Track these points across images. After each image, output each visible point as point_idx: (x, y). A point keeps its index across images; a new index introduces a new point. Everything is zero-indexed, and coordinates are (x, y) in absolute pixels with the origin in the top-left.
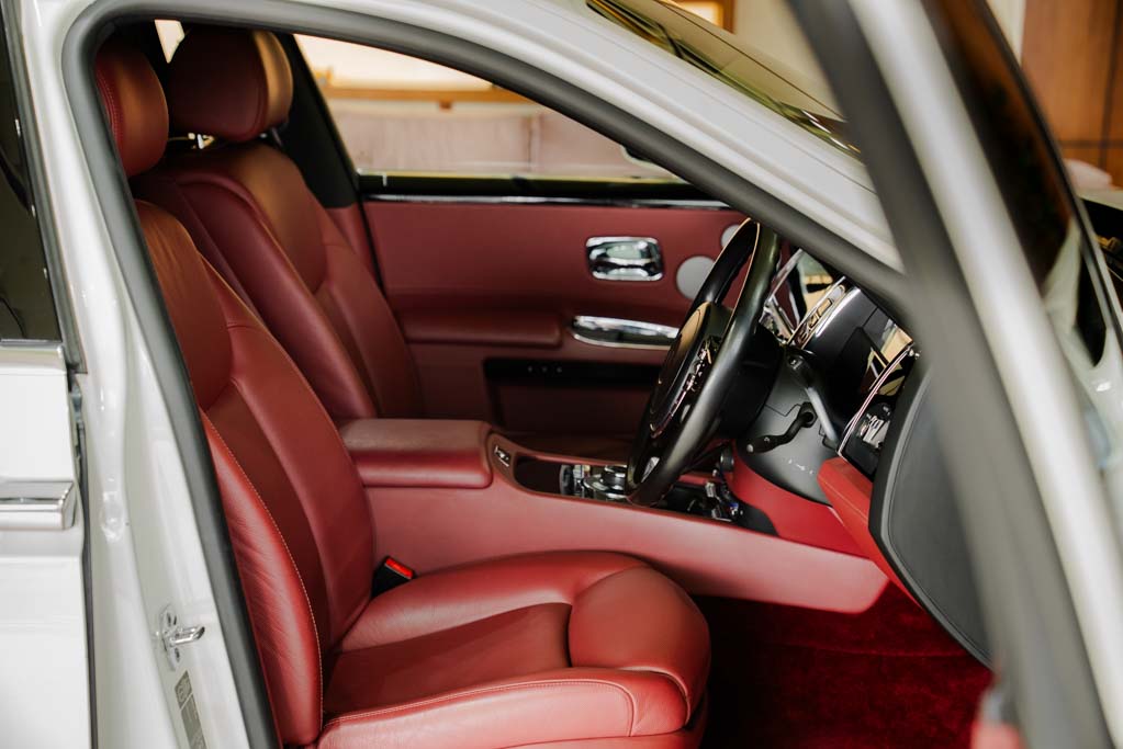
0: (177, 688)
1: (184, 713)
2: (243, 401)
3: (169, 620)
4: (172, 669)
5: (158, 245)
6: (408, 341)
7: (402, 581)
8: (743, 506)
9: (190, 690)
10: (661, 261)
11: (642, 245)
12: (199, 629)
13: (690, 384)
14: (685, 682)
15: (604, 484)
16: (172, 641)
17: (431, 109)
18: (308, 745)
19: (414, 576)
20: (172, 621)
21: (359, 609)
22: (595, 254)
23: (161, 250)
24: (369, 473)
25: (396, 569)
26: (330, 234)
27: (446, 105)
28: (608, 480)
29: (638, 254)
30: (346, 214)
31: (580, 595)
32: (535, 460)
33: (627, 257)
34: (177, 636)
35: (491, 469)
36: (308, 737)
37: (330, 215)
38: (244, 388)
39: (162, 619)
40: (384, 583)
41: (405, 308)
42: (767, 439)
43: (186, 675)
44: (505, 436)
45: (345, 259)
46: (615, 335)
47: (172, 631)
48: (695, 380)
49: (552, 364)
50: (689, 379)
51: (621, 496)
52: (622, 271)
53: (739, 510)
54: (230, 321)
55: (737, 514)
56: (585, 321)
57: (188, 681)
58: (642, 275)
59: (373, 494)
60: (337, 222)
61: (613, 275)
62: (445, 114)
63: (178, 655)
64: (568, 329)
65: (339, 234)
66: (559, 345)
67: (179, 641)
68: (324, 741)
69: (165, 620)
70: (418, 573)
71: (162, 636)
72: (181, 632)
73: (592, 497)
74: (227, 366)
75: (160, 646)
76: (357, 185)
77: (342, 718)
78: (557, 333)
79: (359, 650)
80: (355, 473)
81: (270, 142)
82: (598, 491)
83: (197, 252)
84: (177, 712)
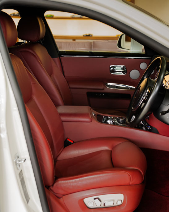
0: (19, 174)
1: (21, 181)
2: (35, 102)
3: (17, 157)
4: (18, 169)
5: (15, 64)
6: (70, 88)
7: (71, 144)
8: (151, 127)
9: (22, 174)
10: (126, 70)
11: (122, 67)
12: (24, 159)
13: (144, 98)
14: (143, 172)
15: (118, 121)
16: (18, 162)
17: (71, 41)
18: (51, 186)
19: (74, 143)
20: (18, 157)
21: (61, 151)
22: (111, 69)
23: (16, 65)
24: (63, 118)
25: (70, 141)
26: (53, 64)
27: (74, 40)
28: (118, 120)
29: (121, 69)
30: (57, 59)
31: (113, 148)
32: (101, 115)
33: (119, 70)
34: (19, 161)
35: (92, 118)
36: (51, 184)
37: (53, 59)
38: (35, 98)
39: (15, 157)
40: (67, 144)
41: (70, 81)
42: (164, 112)
43: (21, 171)
44: (94, 110)
45: (57, 69)
46: (116, 87)
47: (18, 159)
48: (145, 97)
49: (102, 93)
50: (144, 97)
51: (121, 124)
52: (118, 73)
53: (150, 128)
54: (31, 83)
55: (149, 129)
56: (109, 84)
57: (22, 172)
58: (122, 74)
59: (64, 123)
60: (55, 61)
61: (116, 74)
62: (74, 42)
63: (19, 166)
64: (106, 86)
65: (55, 64)
66: (103, 89)
67: (20, 162)
68: (55, 185)
69: (16, 157)
70: (74, 141)
71: (15, 161)
72: (20, 160)
73: (115, 124)
74: (31, 93)
75: (15, 164)
76: (59, 53)
77: (59, 179)
78: (103, 86)
79: (61, 160)
80: (60, 119)
81: (40, 43)
82: (116, 123)
83: (24, 66)
84: (19, 180)
